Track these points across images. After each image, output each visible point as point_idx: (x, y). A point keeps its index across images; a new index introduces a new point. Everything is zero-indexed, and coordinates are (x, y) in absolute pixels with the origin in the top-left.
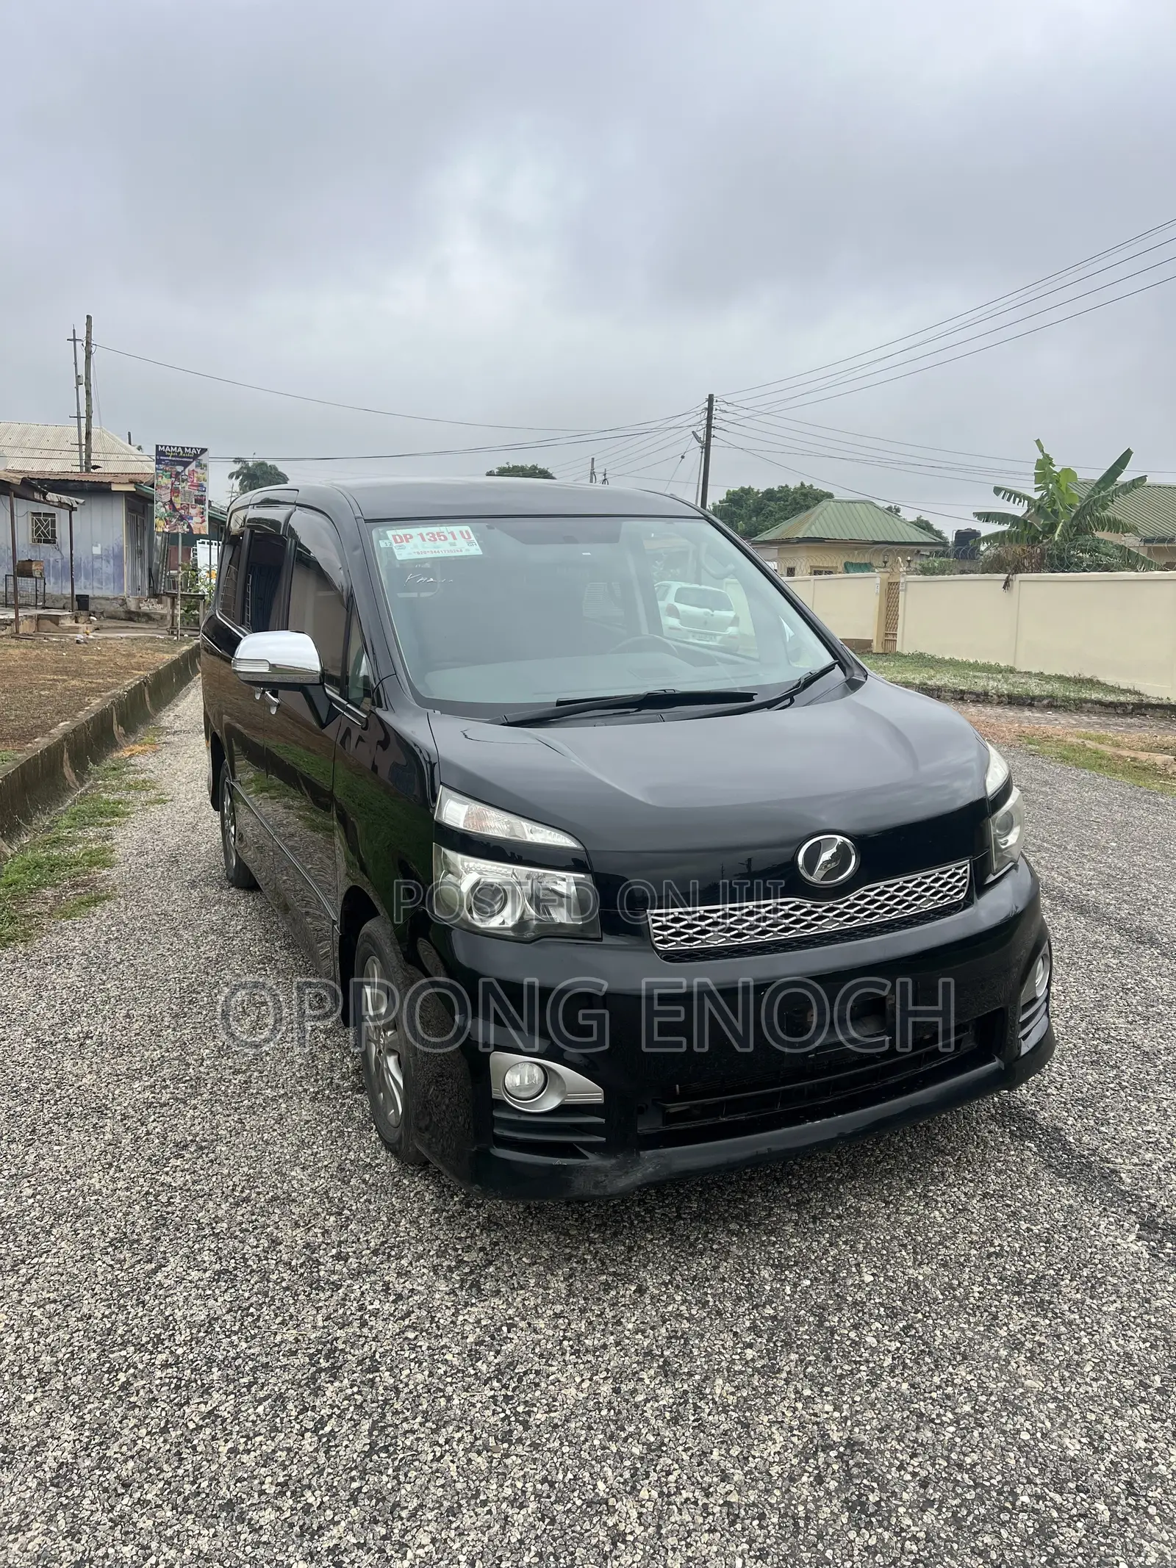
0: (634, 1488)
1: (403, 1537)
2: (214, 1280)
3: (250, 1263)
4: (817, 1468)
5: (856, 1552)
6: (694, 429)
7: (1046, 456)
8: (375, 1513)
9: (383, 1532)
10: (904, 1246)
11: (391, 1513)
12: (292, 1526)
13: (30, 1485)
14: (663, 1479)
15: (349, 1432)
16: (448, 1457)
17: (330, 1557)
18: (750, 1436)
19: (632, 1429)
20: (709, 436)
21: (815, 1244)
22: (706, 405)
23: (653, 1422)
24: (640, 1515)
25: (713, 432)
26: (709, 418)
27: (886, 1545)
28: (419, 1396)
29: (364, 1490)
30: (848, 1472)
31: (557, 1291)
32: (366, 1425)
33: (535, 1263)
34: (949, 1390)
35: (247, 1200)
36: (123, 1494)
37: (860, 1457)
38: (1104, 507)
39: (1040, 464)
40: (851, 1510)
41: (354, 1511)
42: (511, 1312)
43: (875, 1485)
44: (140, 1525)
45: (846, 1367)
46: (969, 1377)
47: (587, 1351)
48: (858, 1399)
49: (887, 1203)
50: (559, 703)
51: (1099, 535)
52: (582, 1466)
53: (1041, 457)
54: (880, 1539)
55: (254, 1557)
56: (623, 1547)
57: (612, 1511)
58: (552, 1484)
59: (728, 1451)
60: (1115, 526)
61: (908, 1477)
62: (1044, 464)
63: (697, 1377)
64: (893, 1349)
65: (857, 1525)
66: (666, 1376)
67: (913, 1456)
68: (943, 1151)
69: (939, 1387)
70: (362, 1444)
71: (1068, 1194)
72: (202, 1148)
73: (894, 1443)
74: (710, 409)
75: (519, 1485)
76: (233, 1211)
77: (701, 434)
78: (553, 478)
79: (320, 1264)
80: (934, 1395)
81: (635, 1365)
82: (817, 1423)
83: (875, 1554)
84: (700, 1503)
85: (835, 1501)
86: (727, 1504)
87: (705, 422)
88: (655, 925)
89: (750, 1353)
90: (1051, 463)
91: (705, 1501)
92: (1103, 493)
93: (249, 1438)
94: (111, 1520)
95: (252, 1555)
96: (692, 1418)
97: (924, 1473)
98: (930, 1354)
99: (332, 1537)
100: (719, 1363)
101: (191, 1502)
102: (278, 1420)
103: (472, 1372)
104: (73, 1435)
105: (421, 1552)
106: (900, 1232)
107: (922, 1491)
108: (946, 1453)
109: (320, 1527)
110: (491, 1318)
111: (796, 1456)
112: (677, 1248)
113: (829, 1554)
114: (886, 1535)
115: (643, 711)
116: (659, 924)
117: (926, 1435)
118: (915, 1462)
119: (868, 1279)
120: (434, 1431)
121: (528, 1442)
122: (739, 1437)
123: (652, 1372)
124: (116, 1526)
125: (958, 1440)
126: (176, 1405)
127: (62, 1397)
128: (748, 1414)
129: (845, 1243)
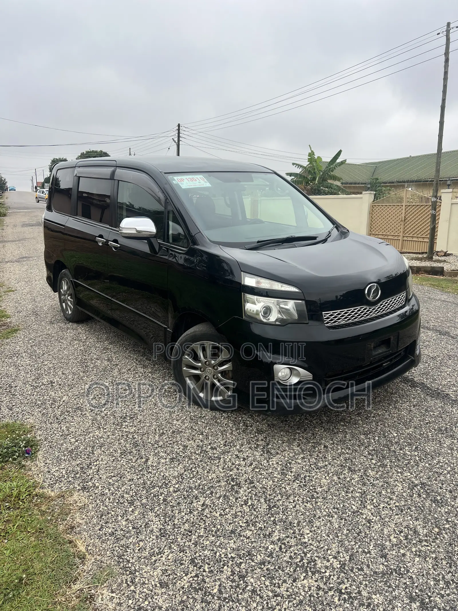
0: (364, 506)
1: (300, 532)
2: (172, 462)
3: (181, 454)
4: (417, 492)
5: (444, 514)
6: (173, 137)
7: (312, 151)
8: (285, 526)
9: (292, 531)
10: (400, 423)
11: (290, 525)
12: (259, 535)
13: (153, 538)
14: (372, 502)
15: (258, 503)
16: (297, 506)
17: (280, 542)
18: (390, 486)
19: (352, 489)
20: (179, 140)
21: (372, 426)
22: (177, 128)
23: (357, 486)
24: (372, 514)
25: (181, 139)
26: (179, 133)
27: (451, 511)
28: (274, 489)
29: (277, 520)
30: (426, 492)
31: (298, 450)
32: (262, 500)
33: (284, 443)
34: (441, 464)
35: (163, 433)
36: (191, 535)
37: (427, 487)
38: (332, 171)
39: (310, 155)
40: (434, 502)
41: (278, 527)
42: (286, 459)
43: (437, 494)
44: (205, 544)
45: (406, 462)
46: (444, 460)
47: (321, 468)
48: (415, 470)
49: (386, 411)
50: (258, 242)
51: (329, 181)
52: (344, 502)
53: (310, 152)
54: (448, 509)
55: (254, 546)
56: (373, 524)
57: (362, 514)
58: (337, 509)
59: (387, 491)
60: (335, 178)
61: (445, 491)
62: (311, 154)
63: (362, 471)
64: (416, 454)
65: (439, 506)
66: (352, 472)
67: (443, 484)
68: (392, 393)
69: (437, 464)
70: (265, 506)
71: (439, 403)
72: (132, 418)
73: (434, 481)
74: (179, 130)
75: (327, 510)
76: (161, 438)
77: (176, 139)
78: (110, 156)
79: (207, 452)
80: (437, 466)
81: (340, 470)
82: (409, 479)
83: (449, 513)
84: (388, 507)
85: (428, 501)
86: (396, 506)
87: (177, 135)
88: (325, 317)
89: (374, 461)
90: (314, 154)
91: (389, 506)
92: (332, 166)
93: (224, 510)
94: (193, 544)
95: (252, 546)
96: (369, 483)
97: (449, 489)
98: (428, 454)
99: (276, 536)
100: (366, 465)
101: (218, 533)
102: (230, 503)
103: (287, 479)
104: (157, 519)
105: (308, 535)
106: (395, 419)
107: (451, 494)
108: (451, 482)
109: (270, 534)
110: (281, 461)
111: (408, 490)
112: (328, 432)
113: (436, 516)
114: (449, 508)
115: (284, 244)
116: (326, 317)
117: (442, 478)
118: (444, 486)
119: (396, 435)
120: (287, 499)
121: (321, 498)
122: (387, 487)
123: (346, 471)
124: (196, 545)
125: (452, 478)
126: (189, 503)
127: (143, 507)
128: (385, 479)
129: (381, 424)
